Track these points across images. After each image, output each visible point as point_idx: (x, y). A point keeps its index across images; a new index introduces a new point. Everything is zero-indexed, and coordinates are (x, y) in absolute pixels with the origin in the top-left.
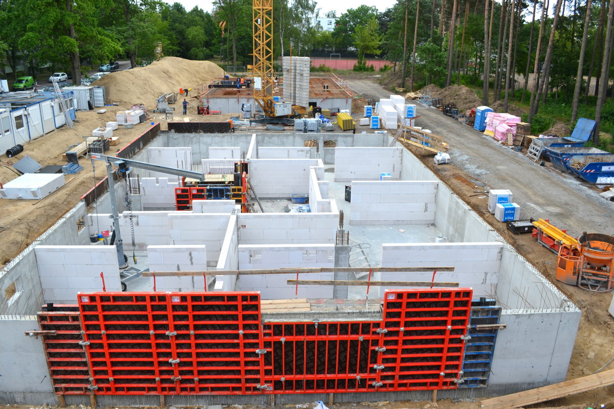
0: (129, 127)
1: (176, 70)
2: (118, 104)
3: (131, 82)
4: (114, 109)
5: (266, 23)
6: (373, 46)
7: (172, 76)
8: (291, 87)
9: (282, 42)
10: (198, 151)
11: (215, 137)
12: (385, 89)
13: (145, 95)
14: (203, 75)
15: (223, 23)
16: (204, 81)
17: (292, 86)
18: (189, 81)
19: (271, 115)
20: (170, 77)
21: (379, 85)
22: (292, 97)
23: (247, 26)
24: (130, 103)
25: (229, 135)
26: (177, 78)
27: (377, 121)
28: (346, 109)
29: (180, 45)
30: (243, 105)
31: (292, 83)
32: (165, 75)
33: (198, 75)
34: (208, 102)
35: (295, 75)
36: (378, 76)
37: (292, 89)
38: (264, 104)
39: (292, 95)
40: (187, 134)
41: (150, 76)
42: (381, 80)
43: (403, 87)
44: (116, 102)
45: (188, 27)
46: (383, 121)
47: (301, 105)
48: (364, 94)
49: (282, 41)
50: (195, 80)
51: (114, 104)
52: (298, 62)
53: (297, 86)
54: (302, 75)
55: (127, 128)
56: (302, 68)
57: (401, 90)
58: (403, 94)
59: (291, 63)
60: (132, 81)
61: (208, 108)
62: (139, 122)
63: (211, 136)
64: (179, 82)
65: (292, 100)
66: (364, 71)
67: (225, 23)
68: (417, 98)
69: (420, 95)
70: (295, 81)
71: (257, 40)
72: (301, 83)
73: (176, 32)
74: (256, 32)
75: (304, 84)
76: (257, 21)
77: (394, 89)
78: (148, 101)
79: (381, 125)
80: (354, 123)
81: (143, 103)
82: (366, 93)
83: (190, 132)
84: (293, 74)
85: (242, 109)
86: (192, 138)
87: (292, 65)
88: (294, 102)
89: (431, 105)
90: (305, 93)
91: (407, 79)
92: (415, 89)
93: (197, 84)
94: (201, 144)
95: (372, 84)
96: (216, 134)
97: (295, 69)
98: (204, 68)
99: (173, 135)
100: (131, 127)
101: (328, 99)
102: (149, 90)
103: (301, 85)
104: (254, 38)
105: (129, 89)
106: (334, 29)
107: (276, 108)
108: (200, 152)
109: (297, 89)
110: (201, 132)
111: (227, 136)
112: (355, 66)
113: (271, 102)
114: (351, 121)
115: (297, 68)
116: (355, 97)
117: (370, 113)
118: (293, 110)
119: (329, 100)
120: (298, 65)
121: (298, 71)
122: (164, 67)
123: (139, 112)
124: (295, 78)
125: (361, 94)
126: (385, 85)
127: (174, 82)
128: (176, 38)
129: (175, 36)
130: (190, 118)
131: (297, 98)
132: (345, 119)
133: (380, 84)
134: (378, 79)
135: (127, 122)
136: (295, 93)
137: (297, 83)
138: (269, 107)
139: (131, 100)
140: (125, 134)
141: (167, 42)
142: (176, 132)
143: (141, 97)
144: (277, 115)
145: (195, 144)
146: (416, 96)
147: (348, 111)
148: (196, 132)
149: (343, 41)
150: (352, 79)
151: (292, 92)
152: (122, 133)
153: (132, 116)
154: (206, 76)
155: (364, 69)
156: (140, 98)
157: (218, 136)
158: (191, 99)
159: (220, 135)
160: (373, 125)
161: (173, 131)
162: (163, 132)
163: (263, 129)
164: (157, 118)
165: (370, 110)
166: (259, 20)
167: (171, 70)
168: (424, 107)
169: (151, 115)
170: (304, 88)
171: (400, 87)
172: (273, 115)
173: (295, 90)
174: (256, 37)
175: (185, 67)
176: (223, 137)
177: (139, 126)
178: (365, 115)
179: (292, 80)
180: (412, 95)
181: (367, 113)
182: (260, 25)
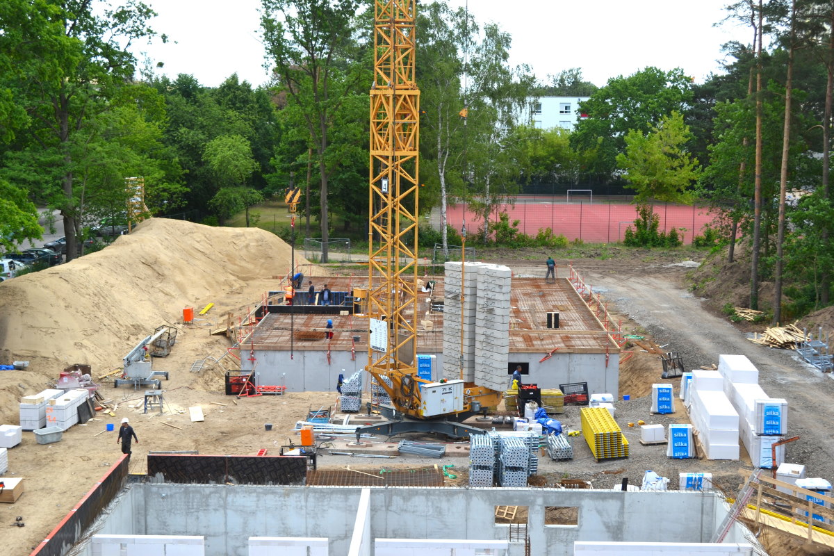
0: (49, 439)
1: (177, 255)
2: (27, 363)
3: (62, 304)
4: (15, 384)
5: (403, 190)
6: (674, 186)
7: (166, 272)
8: (462, 338)
9: (443, 183)
10: (222, 529)
11: (266, 493)
12: (709, 308)
13: (96, 335)
14: (243, 264)
15: (293, 196)
16: (244, 279)
17: (466, 335)
18: (210, 284)
19: (412, 413)
20: (161, 276)
21: (692, 295)
22: (466, 364)
23: (356, 143)
24: (57, 359)
25: (301, 491)
26: (179, 278)
27: (685, 440)
28: (606, 392)
29: (189, 178)
30: (341, 377)
31: (466, 328)
32: (149, 272)
33: (230, 266)
34: (253, 360)
35: (474, 310)
36: (689, 263)
37: (466, 342)
38: (394, 385)
39: (466, 357)
40: (194, 486)
41: (112, 280)
42: (696, 281)
43: (755, 307)
44: (21, 357)
45: (211, 136)
46: (700, 437)
47: (488, 385)
48: (652, 327)
49: (443, 180)
50: (222, 279)
51: (16, 363)
52: (480, 279)
53: (479, 338)
54: (491, 311)
55: (43, 442)
56: (490, 295)
57: (749, 314)
58: (757, 327)
59: (463, 280)
60: (64, 299)
61: (252, 379)
62: (75, 420)
63: (255, 491)
64: (181, 288)
65: (466, 371)
66: (654, 246)
67: (299, 194)
68: (793, 343)
69: (800, 336)
70: (473, 324)
71: (379, 229)
72: (489, 332)
73: (182, 148)
74: (377, 208)
75: (497, 334)
76: (379, 184)
77: (732, 313)
78: (101, 351)
79: (696, 449)
80: (625, 441)
81: (91, 360)
82: (657, 323)
83: (203, 479)
84: (467, 306)
85: (339, 389)
86: (208, 496)
87: (467, 284)
88: (472, 375)
89: (828, 371)
90: (497, 357)
91: (765, 283)
92: (784, 318)
93: (227, 289)
94: (229, 512)
95: (675, 292)
96: (269, 487)
97: (474, 295)
98: (247, 246)
99: (162, 486)
100: (55, 440)
101: (558, 356)
102: (107, 321)
103: (487, 336)
104: (371, 223)
105: (56, 322)
106: (577, 127)
107: (424, 397)
108: (226, 533)
109: (478, 345)
110: (230, 481)
111: (296, 491)
112: (629, 234)
113: (412, 382)
114: (618, 436)
115: (479, 293)
116: (630, 337)
117: (669, 403)
118: (467, 398)
119: (561, 357)
120: (480, 286)
121: (480, 301)
122: (147, 249)
123: (78, 395)
124: (473, 317)
125: (644, 325)
126: (706, 296)
127: (170, 288)
128: (180, 162)
129: (177, 159)
130: (207, 406)
131: (478, 367)
132: (601, 432)
133: (695, 290)
134: (688, 275)
135: (45, 427)
136: (473, 354)
137: (478, 330)
138: (406, 393)
139: (60, 350)
140: (38, 464)
141: (156, 175)
142: (166, 479)
143: (85, 342)
144: (425, 414)
145: (216, 510)
146: (790, 338)
147: (609, 396)
148: (218, 482)
149: (600, 157)
150: (620, 272)
151: (466, 350)
152: (30, 457)
153: (59, 409)
154: (250, 266)
155: (653, 240)
156: (82, 346)
157: (274, 493)
158: (209, 340)
159: (279, 488)
160: (675, 449)
161: (160, 476)
162: (136, 478)
163: (389, 453)
164: (123, 405)
165: (668, 395)
166: (384, 182)
167: (165, 256)
168: (812, 375)
169: (109, 395)
170: (495, 342)
171: (747, 307)
172: (417, 414)
173: (473, 346)
174: (377, 221)
175: (197, 246)
176: (287, 494)
177: (75, 435)
178: (654, 408)
179: (467, 321)
180: (778, 333)
181: (660, 403)
182: (385, 194)
